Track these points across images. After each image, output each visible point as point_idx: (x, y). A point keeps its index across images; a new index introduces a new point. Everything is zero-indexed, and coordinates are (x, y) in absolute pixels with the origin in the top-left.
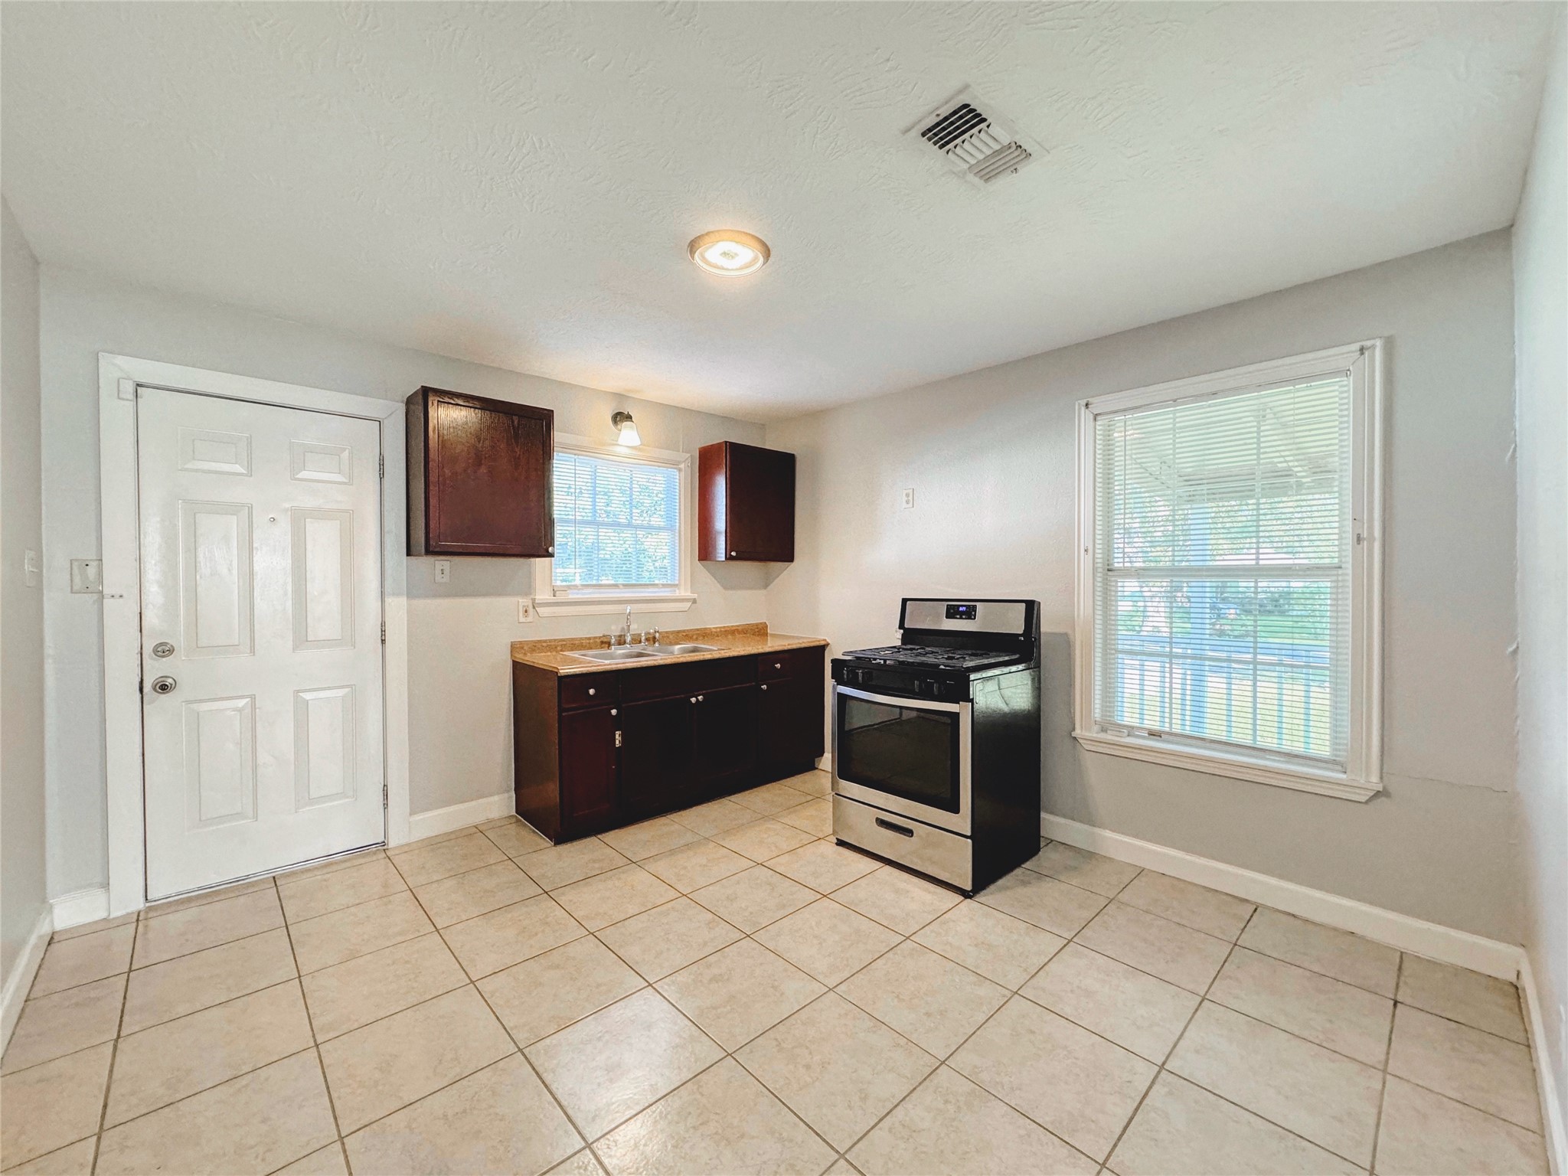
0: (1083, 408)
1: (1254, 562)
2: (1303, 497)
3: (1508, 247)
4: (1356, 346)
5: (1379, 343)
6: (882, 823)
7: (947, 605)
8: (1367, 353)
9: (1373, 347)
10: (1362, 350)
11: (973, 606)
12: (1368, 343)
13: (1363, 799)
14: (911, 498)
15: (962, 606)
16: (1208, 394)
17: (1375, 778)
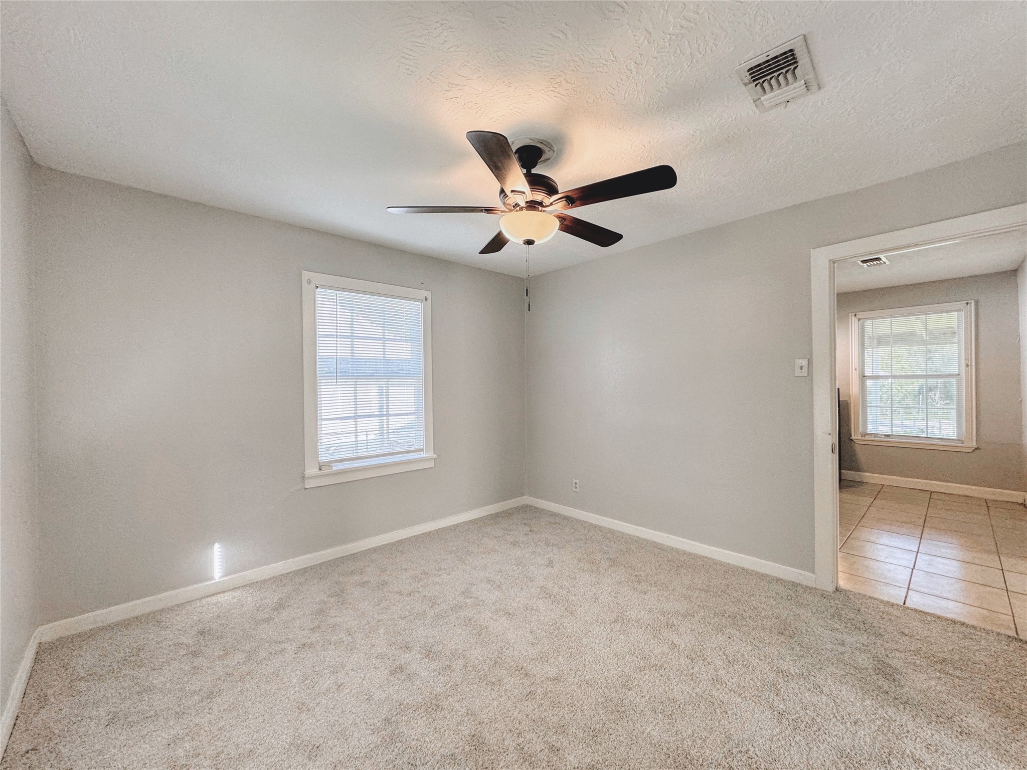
0: (853, 317)
3: (1016, 275)
4: (965, 302)
5: (973, 302)
8: (969, 305)
9: (971, 303)
10: (967, 303)
12: (969, 301)
13: (971, 451)
17: (974, 444)
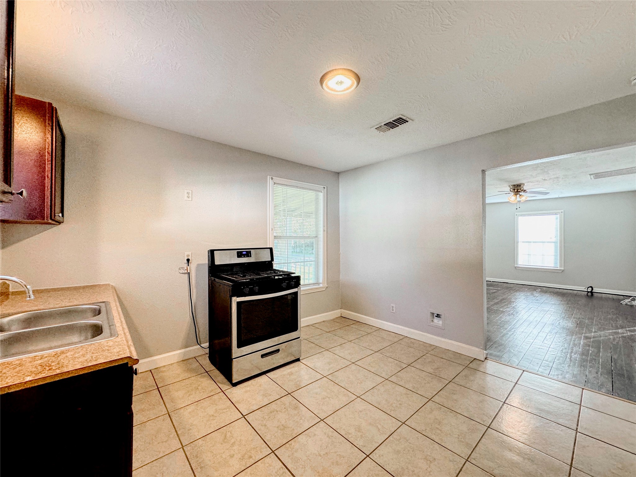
0: (271, 179)
1: (302, 235)
2: (310, 219)
4: (323, 186)
6: (263, 356)
7: (237, 252)
11: (249, 251)
14: (190, 195)
15: (244, 251)
16: (301, 187)
